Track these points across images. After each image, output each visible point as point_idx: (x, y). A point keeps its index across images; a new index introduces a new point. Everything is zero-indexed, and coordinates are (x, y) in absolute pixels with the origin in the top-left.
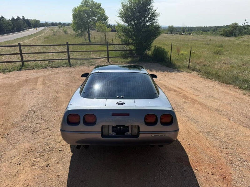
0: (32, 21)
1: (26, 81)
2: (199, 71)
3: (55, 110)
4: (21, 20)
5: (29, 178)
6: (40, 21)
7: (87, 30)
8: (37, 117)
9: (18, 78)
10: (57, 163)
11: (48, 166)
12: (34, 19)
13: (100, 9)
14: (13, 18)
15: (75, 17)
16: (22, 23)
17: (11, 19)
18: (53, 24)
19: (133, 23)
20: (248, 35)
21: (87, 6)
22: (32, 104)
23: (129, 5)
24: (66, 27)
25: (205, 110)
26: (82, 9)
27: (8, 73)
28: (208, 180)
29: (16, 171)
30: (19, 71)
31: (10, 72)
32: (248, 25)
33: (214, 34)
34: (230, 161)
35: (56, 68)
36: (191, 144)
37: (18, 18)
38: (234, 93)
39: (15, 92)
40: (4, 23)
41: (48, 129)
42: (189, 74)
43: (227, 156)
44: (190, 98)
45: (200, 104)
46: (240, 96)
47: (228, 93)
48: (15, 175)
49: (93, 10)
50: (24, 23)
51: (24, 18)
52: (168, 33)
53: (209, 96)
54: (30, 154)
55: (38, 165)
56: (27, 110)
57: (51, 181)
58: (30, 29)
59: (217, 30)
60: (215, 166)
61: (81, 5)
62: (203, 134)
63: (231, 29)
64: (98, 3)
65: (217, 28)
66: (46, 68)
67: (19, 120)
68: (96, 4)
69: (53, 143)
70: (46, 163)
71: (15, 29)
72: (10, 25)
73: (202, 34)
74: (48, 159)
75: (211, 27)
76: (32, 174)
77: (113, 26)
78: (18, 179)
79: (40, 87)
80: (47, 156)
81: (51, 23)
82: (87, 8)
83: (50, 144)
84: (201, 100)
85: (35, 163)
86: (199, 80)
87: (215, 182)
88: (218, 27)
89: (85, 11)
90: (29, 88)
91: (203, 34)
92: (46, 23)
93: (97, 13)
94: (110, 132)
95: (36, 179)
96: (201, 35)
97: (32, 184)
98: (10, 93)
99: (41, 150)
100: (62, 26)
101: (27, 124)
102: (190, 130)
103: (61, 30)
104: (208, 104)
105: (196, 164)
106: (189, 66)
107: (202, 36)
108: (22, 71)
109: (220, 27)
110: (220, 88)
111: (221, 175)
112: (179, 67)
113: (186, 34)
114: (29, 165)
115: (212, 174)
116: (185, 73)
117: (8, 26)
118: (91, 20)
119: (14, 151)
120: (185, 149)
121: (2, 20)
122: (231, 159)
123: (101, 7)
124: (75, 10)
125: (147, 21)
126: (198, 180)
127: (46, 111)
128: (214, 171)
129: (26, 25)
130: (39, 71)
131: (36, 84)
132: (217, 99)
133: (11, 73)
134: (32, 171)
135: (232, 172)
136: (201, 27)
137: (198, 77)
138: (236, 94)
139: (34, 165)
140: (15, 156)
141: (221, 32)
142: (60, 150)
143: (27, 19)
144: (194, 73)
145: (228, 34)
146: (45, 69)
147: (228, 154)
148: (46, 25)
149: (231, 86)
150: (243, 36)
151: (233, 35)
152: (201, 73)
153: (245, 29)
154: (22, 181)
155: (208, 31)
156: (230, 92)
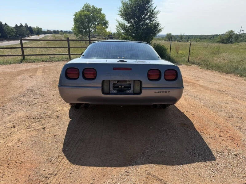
0: (35, 28)
1: (26, 70)
2: (199, 64)
3: (54, 89)
4: (24, 27)
5: (24, 137)
6: (42, 29)
7: (88, 33)
8: (35, 94)
9: (18, 68)
10: (54, 126)
11: (44, 128)
12: (36, 27)
13: (101, 14)
14: (16, 26)
15: (76, 21)
16: (25, 29)
17: (14, 26)
18: (55, 32)
19: (132, 21)
20: (244, 42)
21: (88, 11)
22: (30, 85)
23: (129, 3)
24: (67, 34)
25: (207, 91)
26: (83, 14)
27: (9, 65)
28: (215, 140)
29: (9, 132)
30: (19, 63)
31: (10, 64)
32: (244, 34)
33: (211, 42)
34: (237, 126)
35: (56, 62)
36: (196, 114)
37: (21, 26)
38: (235, 80)
39: (15, 78)
40: (7, 30)
41: (46, 103)
42: (189, 66)
43: (233, 123)
44: (192, 83)
45: (202, 87)
46: (242, 82)
47: (230, 80)
48: (9, 135)
49: (93, 15)
50: (27, 30)
51: (26, 26)
52: (166, 41)
53: (210, 81)
54: (26, 120)
55: (34, 128)
56: (25, 89)
57: (46, 139)
58: (32, 36)
59: (214, 38)
60: (222, 131)
61: (82, 10)
62: (206, 107)
63: (227, 36)
64: (98, 8)
65: (213, 36)
66: (46, 61)
67: (16, 96)
68: (96, 9)
69: (50, 112)
70: (42, 126)
71: (18, 35)
72: (13, 31)
73: (199, 41)
74: (44, 124)
75: (208, 35)
76: (27, 134)
77: (113, 33)
78: (11, 139)
79: (39, 74)
80: (43, 121)
81: (53, 30)
82: (88, 13)
83: (48, 113)
84: (202, 84)
85: (31, 127)
86: (200, 71)
87: (223, 142)
88: (215, 35)
89: (86, 16)
90: (29, 75)
91: (201, 42)
92: (48, 30)
93: (97, 18)
94: (111, 90)
95: (31, 139)
96: (198, 43)
97: (26, 142)
98: (9, 78)
99: (37, 117)
100: (63, 34)
101: (25, 99)
102: (193, 105)
103: (62, 37)
104: (210, 87)
105: (202, 129)
106: (188, 60)
107: (200, 43)
108: (22, 64)
109: (217, 35)
110: (221, 76)
111: (229, 137)
112: (179, 61)
113: (184, 42)
114: (23, 128)
115: (220, 136)
116: (185, 66)
117: (11, 33)
118: (92, 25)
119: (9, 118)
120: (189, 118)
121: (6, 27)
122: (238, 125)
123: (102, 12)
124: (77, 15)
125: (147, 19)
126: (205, 140)
127: (44, 90)
128: (221, 134)
129: (28, 32)
130: (39, 63)
131: (36, 72)
132: (219, 83)
133: (12, 65)
134: (27, 132)
135: (241, 135)
136: (198, 35)
137: (199, 69)
138: (238, 80)
139: (30, 128)
140: (10, 122)
141: (218, 39)
142: (57, 117)
143: (30, 27)
144: (194, 66)
145: (225, 41)
146: (46, 63)
147: (235, 122)
148: (48, 32)
149: (232, 75)
150: (239, 43)
151: (229, 43)
152: (201, 66)
153: (241, 37)
154: (16, 140)
155: (205, 38)
156: (231, 78)
